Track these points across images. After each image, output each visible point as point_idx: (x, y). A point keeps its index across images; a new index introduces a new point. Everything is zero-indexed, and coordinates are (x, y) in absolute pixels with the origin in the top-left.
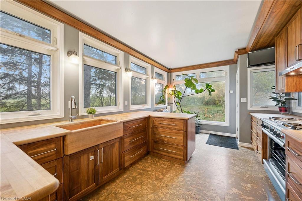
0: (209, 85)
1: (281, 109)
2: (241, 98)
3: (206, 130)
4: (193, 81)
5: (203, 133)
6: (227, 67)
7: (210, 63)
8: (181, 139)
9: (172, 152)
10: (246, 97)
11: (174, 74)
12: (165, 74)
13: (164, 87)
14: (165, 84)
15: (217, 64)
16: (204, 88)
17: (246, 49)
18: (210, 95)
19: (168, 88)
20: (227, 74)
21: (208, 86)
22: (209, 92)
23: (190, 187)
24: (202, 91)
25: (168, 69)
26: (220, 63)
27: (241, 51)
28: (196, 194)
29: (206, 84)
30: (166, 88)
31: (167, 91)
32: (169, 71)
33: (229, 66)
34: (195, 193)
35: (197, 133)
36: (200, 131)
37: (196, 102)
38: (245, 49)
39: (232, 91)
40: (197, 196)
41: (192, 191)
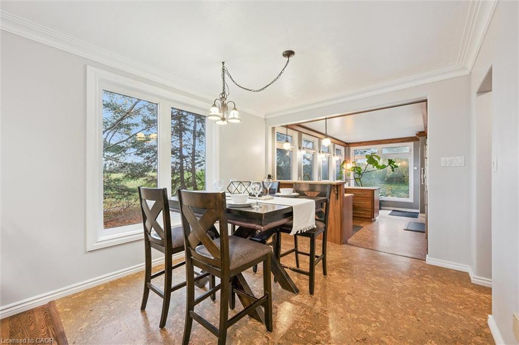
3: (389, 206)
4: (374, 157)
5: (384, 209)
6: (412, 144)
7: (393, 139)
11: (352, 149)
12: (342, 149)
13: (342, 163)
14: (343, 159)
15: (400, 140)
16: (386, 163)
18: (393, 171)
19: (345, 164)
20: (411, 150)
21: (391, 162)
22: (392, 168)
24: (384, 167)
25: (346, 143)
26: (405, 140)
29: (389, 159)
30: (343, 164)
31: (344, 166)
32: (347, 145)
33: (413, 143)
35: (380, 209)
36: (382, 207)
37: (373, 178)
39: (416, 167)
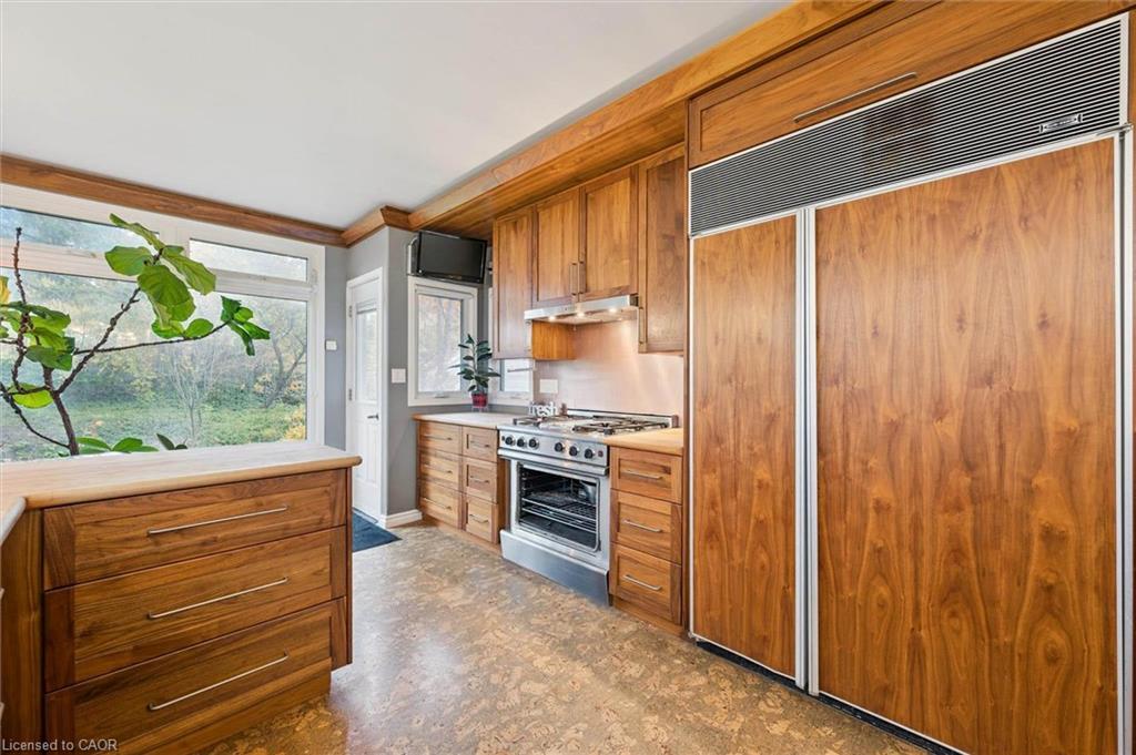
0: (239, 309)
1: (478, 398)
2: (393, 370)
8: (315, 574)
9: (255, 675)
10: (402, 368)
15: (278, 225)
17: (410, 217)
18: (250, 352)
21: (232, 309)
22: (245, 337)
23: (460, 736)
26: (293, 227)
27: (396, 217)
28: (499, 734)
29: (223, 298)
33: (322, 249)
34: (494, 733)
38: (406, 213)
39: (334, 343)
40: (507, 736)
41: (480, 739)
